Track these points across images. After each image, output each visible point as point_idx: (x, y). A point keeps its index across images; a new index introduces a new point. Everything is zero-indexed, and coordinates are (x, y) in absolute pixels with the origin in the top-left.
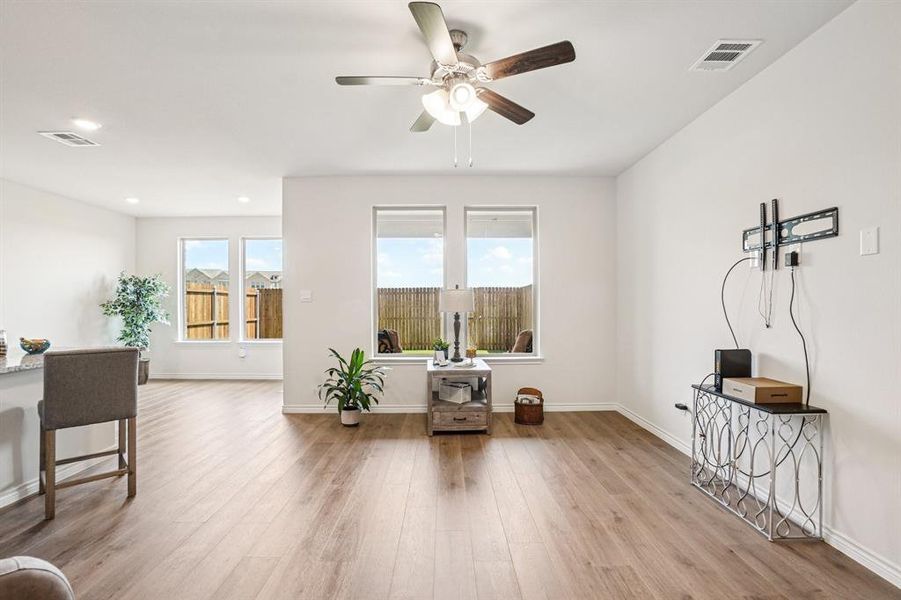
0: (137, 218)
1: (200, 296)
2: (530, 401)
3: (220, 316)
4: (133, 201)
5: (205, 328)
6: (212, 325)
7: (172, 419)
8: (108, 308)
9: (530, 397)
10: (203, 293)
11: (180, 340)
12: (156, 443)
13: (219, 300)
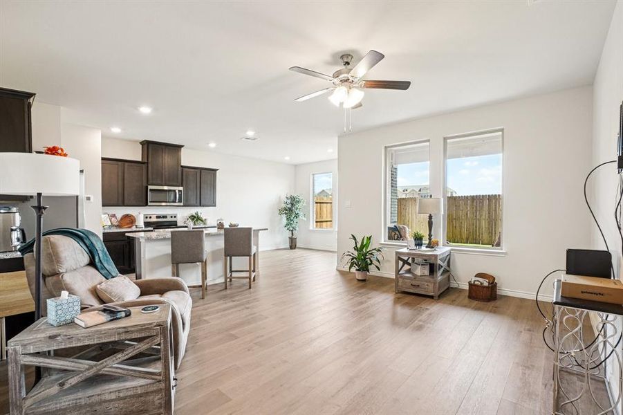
0: (295, 166)
2: (482, 283)
4: (287, 158)
8: (281, 211)
9: (481, 280)
11: (311, 228)
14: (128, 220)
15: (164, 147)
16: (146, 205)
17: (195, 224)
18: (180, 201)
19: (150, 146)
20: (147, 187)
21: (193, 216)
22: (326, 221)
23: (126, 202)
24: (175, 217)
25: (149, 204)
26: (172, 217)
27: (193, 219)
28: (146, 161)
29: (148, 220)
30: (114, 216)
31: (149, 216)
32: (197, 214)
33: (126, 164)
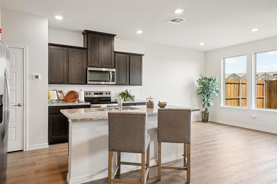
0: (205, 52)
1: (233, 85)
3: (243, 95)
5: (235, 100)
6: (239, 99)
7: (215, 145)
10: (234, 84)
11: (222, 105)
12: (205, 156)
13: (242, 87)
14: (72, 96)
15: (100, 36)
16: (86, 83)
17: (125, 100)
18: (113, 81)
19: (89, 34)
20: (87, 68)
21: (123, 93)
22: (231, 99)
23: (70, 81)
24: (109, 94)
25: (88, 82)
26: (107, 94)
27: (124, 96)
28: (86, 47)
29: (88, 96)
30: (61, 92)
31: (88, 93)
32: (127, 91)
33: (71, 50)
